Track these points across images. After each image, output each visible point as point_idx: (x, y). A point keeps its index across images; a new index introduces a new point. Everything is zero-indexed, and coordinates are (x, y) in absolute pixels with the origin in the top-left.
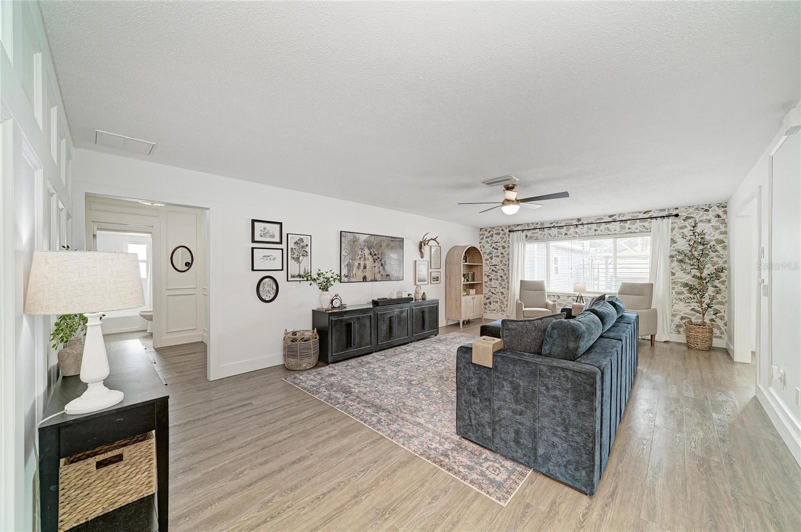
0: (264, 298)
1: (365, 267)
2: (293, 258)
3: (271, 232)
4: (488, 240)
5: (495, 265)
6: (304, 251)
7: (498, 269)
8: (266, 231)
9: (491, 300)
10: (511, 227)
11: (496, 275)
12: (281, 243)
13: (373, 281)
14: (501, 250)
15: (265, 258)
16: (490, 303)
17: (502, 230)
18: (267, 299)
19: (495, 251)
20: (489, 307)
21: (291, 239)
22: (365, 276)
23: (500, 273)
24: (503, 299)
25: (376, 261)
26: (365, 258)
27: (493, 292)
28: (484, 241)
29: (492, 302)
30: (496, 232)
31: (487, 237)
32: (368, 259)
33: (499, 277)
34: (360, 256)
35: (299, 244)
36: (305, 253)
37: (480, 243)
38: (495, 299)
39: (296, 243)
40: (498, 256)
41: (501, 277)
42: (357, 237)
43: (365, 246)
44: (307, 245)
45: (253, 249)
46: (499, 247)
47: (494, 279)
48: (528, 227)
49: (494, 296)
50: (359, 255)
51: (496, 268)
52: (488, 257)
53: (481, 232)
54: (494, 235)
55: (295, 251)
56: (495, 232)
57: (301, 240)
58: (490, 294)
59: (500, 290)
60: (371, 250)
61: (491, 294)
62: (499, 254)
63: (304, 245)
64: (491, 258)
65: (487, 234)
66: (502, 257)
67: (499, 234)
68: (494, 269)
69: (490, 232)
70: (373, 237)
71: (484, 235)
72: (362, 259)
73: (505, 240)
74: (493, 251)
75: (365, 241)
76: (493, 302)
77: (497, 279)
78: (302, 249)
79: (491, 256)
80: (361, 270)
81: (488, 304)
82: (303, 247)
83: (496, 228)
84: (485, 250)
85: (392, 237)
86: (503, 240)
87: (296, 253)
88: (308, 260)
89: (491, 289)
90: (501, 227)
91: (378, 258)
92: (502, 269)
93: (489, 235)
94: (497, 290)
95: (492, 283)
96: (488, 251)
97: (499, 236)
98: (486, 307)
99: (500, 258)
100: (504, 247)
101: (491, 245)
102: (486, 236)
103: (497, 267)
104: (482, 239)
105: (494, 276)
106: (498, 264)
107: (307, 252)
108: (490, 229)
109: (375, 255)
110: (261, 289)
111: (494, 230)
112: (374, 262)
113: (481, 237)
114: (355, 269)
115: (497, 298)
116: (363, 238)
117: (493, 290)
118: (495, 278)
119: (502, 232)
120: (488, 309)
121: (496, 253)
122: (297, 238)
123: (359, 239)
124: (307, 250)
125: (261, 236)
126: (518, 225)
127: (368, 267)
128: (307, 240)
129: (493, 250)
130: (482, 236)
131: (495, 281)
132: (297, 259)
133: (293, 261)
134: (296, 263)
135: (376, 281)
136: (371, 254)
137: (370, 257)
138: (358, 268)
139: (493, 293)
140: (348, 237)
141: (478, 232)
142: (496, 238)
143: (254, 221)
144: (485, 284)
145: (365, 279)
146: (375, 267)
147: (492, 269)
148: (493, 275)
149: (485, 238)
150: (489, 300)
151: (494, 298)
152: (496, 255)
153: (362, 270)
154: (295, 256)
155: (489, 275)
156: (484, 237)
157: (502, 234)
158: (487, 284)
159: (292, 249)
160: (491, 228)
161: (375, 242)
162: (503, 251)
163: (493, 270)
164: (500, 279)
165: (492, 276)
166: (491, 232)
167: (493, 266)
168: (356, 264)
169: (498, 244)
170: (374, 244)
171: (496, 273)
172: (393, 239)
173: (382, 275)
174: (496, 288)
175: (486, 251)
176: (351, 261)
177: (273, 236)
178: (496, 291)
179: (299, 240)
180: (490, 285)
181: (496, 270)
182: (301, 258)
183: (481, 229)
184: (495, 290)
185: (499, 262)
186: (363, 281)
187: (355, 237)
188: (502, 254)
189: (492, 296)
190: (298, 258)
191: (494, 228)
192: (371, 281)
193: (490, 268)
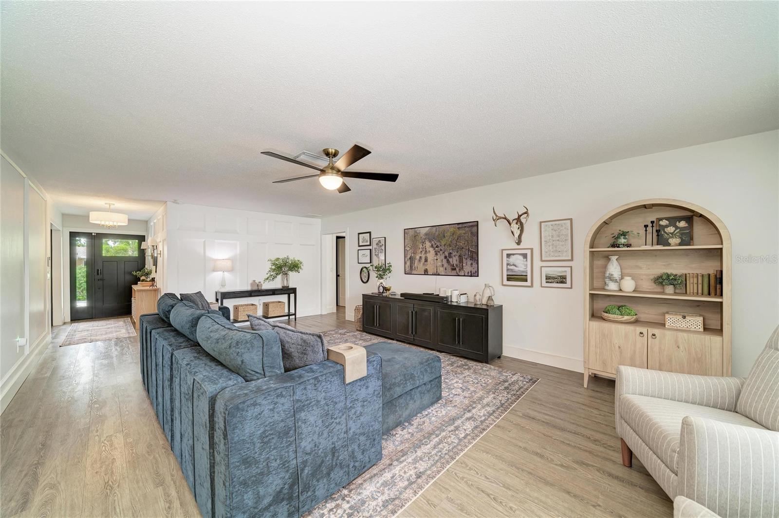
0: (363, 280)
1: (426, 260)
2: (376, 255)
6: (381, 249)
8: (364, 239)
12: (370, 245)
13: (435, 275)
15: (363, 256)
18: (365, 281)
21: (374, 242)
22: (426, 269)
25: (438, 253)
26: (426, 252)
32: (429, 251)
34: (421, 250)
36: (382, 251)
39: (377, 244)
42: (418, 232)
43: (425, 239)
44: (383, 245)
45: (358, 250)
50: (420, 248)
57: (380, 242)
60: (433, 243)
70: (435, 228)
72: (423, 252)
75: (426, 234)
78: (380, 247)
80: (422, 263)
85: (458, 224)
87: (377, 251)
88: (384, 256)
91: (441, 250)
109: (436, 247)
110: (362, 275)
112: (436, 254)
114: (416, 262)
116: (423, 231)
122: (377, 240)
123: (419, 233)
125: (362, 242)
127: (429, 260)
133: (376, 257)
135: (439, 275)
136: (432, 246)
137: (431, 249)
138: (420, 261)
140: (410, 233)
143: (359, 234)
145: (426, 273)
146: (437, 260)
154: (377, 253)
159: (375, 248)
161: (437, 233)
168: (418, 257)
170: (436, 235)
172: (460, 226)
173: (446, 269)
176: (413, 255)
177: (367, 241)
182: (380, 254)
187: (416, 232)
192: (433, 275)
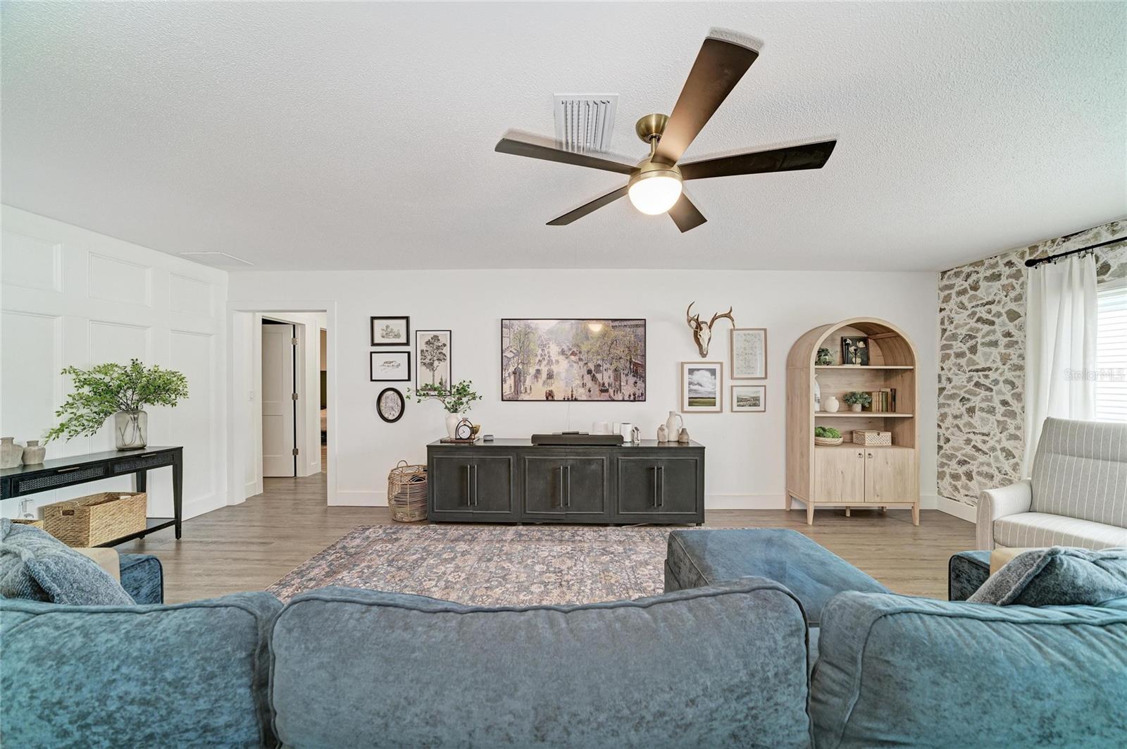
0: (386, 416)
1: (550, 376)
2: (425, 364)
3: (395, 330)
4: (964, 299)
5: (984, 370)
6: (440, 353)
7: (996, 382)
8: (389, 330)
9: (973, 467)
10: (1040, 249)
11: (987, 399)
12: (407, 344)
13: (568, 400)
14: (1004, 324)
15: (387, 365)
16: (969, 476)
17: (1010, 264)
18: (391, 418)
19: (986, 328)
20: (966, 488)
21: (421, 337)
23: (1000, 392)
24: (1010, 471)
25: (575, 365)
26: (550, 361)
27: (980, 445)
28: (952, 304)
29: (974, 474)
30: (989, 273)
31: (960, 293)
32: (557, 361)
33: (996, 403)
34: (539, 358)
35: (433, 344)
36: (442, 357)
37: (941, 310)
38: (985, 469)
39: (428, 343)
40: (995, 344)
41: (1004, 403)
42: (533, 326)
43: (549, 340)
44: (445, 345)
45: (371, 353)
46: (999, 315)
47: (982, 409)
48: (1114, 232)
49: (982, 458)
50: (536, 355)
51: (986, 377)
52: (965, 348)
53: (945, 282)
54: (983, 284)
55: (426, 354)
56: (984, 272)
57: (436, 338)
58: (969, 450)
59: (999, 442)
60: (564, 347)
61: (973, 452)
62: (998, 336)
63: (440, 344)
64: (973, 350)
65: (960, 283)
66: (1008, 346)
67: (997, 277)
68: (982, 381)
69: (968, 276)
70: (571, 323)
71: (951, 287)
72: (544, 363)
73: (1018, 290)
74: (978, 330)
75: (551, 331)
76: (979, 473)
77: (992, 411)
78: (437, 350)
79: (971, 343)
80: (541, 381)
81: (964, 478)
82: (438, 348)
83: (987, 263)
84: (956, 328)
85: (614, 320)
86: (1012, 294)
87: (429, 357)
88: (447, 366)
89: (971, 436)
90: (1004, 255)
91: (581, 360)
92: (1007, 382)
93: (966, 285)
94: (992, 443)
95: (976, 420)
96: (963, 332)
97: (997, 284)
98: (959, 484)
99: (1001, 349)
100: (1013, 316)
101: (974, 313)
102: (957, 289)
103: (991, 374)
104: (947, 299)
105: (983, 400)
106: (994, 366)
107: (444, 355)
108: (971, 269)
109: (571, 354)
110: (383, 404)
111: (981, 269)
112: (571, 366)
113: (943, 294)
114: (529, 378)
115: (989, 465)
116: (544, 326)
117: (977, 440)
118: (984, 405)
119: (1006, 271)
120: (963, 492)
121: (988, 334)
122: (429, 336)
123: (536, 329)
124: (444, 351)
125: (383, 337)
126: (1067, 238)
127: (556, 376)
128: (444, 338)
129: (979, 325)
130: (947, 292)
131: (984, 415)
132: (430, 365)
133: (424, 368)
134: (428, 370)
135: (576, 400)
136: (563, 353)
137: (561, 358)
138: (536, 377)
139: (978, 450)
140: (516, 327)
141: (936, 283)
142: (988, 291)
143: (373, 319)
144: (956, 422)
145: (550, 397)
146: (574, 375)
147: (976, 379)
148: (979, 398)
149: (954, 296)
150: (965, 468)
151: (982, 464)
152: (987, 339)
153: (544, 382)
154: (427, 361)
155: (967, 396)
156: (953, 292)
157: (1009, 277)
158: (960, 422)
159: (422, 351)
160: (971, 265)
161: (574, 332)
162: (1011, 327)
163: (977, 385)
164: (1001, 409)
165: (976, 401)
166: (974, 277)
167: (977, 371)
168: (532, 371)
169: (994, 308)
170: (572, 334)
171: (988, 393)
172: (617, 323)
173: (590, 391)
174: (988, 435)
175: (959, 331)
176: (520, 366)
177: (398, 336)
178: (989, 445)
179: (432, 338)
180: (969, 425)
181: (987, 382)
182: (436, 363)
183: (944, 273)
184: (984, 442)
185: (998, 360)
186: (547, 400)
187: (528, 326)
188: (1008, 335)
189: (974, 458)
190: (432, 364)
191: (981, 263)
192: (564, 400)
193: (970, 379)
